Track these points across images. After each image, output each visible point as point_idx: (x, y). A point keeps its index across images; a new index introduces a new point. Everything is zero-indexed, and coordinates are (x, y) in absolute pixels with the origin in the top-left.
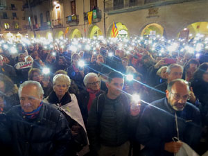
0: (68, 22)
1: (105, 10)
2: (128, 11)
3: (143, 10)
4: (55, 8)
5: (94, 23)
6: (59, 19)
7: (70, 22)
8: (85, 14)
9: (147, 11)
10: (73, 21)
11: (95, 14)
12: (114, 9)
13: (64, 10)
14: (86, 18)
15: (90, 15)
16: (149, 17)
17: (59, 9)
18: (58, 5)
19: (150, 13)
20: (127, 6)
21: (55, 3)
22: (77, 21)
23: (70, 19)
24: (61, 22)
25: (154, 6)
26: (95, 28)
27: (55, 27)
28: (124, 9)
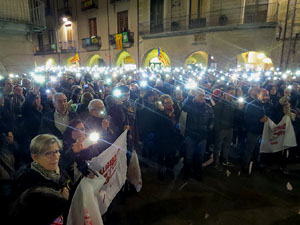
0: (85, 46)
1: (140, 33)
2: (169, 36)
3: (188, 37)
4: (64, 26)
6: (70, 41)
7: (87, 46)
8: (110, 36)
9: (192, 37)
10: (92, 44)
11: (125, 37)
12: (151, 32)
13: (79, 31)
15: (118, 37)
16: (195, 44)
19: (196, 40)
20: (167, 30)
22: (99, 46)
23: (88, 41)
24: (73, 45)
25: (201, 32)
26: (124, 54)
27: (64, 51)
28: (164, 33)
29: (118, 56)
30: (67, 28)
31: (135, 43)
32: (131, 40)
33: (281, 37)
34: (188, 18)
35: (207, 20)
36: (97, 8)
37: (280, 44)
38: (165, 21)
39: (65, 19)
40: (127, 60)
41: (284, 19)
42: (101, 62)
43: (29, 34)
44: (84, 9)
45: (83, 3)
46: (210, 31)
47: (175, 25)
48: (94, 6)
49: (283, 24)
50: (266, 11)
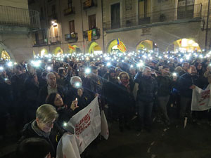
1: (104, 29)
2: (124, 30)
3: (138, 30)
4: (52, 26)
6: (57, 37)
7: (68, 39)
8: (84, 32)
9: (141, 30)
10: (71, 38)
12: (112, 28)
13: (62, 30)
14: (85, 36)
15: (89, 33)
16: (143, 35)
19: (143, 32)
20: (123, 26)
22: (76, 39)
23: (69, 36)
24: (59, 39)
25: (147, 27)
26: (94, 44)
27: (52, 44)
28: (121, 29)
29: (89, 45)
30: (55, 27)
31: (101, 36)
32: (98, 35)
33: (205, 28)
34: (137, 17)
35: (151, 18)
36: (75, 13)
37: (204, 33)
38: (121, 21)
39: (53, 22)
40: (96, 48)
41: (206, 15)
42: (78, 50)
43: (29, 33)
44: (66, 15)
45: (65, 11)
46: (153, 26)
47: (129, 23)
48: (72, 12)
49: (206, 19)
50: (193, 10)
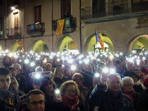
0: (30, 32)
1: (82, 18)
4: (12, 14)
5: (66, 33)
6: (16, 28)
8: (53, 22)
10: (36, 30)
11: (68, 22)
12: (93, 17)
13: (25, 17)
15: (61, 23)
16: (139, 28)
17: (18, 15)
18: (17, 10)
19: (139, 23)
21: (13, 8)
23: (32, 28)
25: (144, 15)
28: (106, 18)
30: (15, 16)
